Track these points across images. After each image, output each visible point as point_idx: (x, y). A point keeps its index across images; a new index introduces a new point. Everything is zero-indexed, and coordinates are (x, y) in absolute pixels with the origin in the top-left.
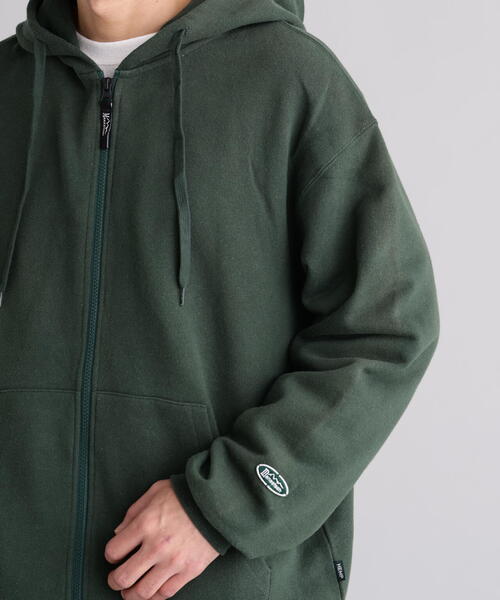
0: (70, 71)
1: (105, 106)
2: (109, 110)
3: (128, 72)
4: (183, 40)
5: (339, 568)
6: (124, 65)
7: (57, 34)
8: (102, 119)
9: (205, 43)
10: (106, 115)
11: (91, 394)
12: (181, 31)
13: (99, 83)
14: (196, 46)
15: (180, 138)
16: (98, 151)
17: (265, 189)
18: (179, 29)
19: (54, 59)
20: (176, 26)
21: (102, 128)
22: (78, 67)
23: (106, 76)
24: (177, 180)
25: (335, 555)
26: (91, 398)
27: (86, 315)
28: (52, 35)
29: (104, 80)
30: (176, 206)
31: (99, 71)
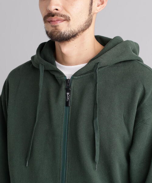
0: (54, 77)
1: (68, 90)
2: (69, 91)
3: (76, 77)
4: (99, 66)
6: (75, 75)
7: (48, 62)
8: (66, 95)
9: (106, 67)
10: (68, 94)
12: (98, 63)
13: (65, 81)
14: (103, 69)
15: (97, 104)
16: (65, 107)
17: (127, 125)
18: (97, 62)
19: (46, 71)
20: (96, 61)
21: (66, 98)
22: (56, 75)
23: (67, 78)
24: (94, 121)
27: (61, 171)
28: (46, 62)
29: (67, 80)
30: (94, 131)
31: (65, 76)
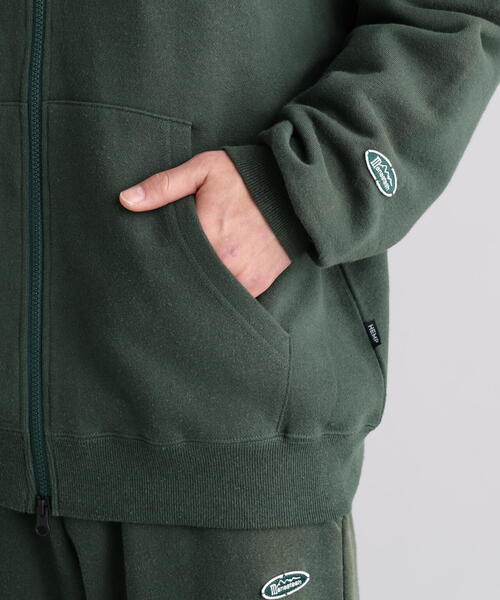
5: (372, 330)
11: (41, 106)
25: (366, 314)
26: (41, 111)
